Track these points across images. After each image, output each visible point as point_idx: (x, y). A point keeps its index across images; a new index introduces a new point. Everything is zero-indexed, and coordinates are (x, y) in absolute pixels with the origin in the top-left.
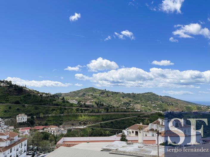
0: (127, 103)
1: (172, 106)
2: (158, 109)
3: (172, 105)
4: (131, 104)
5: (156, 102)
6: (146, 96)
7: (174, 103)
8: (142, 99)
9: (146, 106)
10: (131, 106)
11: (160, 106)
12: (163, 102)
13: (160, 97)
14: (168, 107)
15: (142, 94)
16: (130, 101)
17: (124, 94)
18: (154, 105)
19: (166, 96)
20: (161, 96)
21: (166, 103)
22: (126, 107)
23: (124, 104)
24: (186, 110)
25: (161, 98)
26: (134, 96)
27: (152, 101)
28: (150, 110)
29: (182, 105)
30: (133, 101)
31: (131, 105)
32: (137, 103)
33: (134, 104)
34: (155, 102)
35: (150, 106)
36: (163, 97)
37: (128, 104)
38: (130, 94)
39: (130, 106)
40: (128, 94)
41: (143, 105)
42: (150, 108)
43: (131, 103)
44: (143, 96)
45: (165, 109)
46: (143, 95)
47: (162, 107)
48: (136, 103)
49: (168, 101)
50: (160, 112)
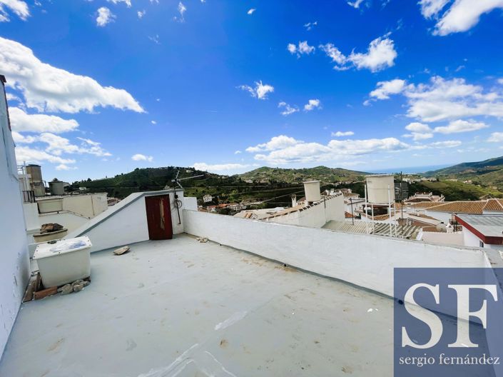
0: (299, 178)
3: (344, 176)
7: (346, 174)
8: (314, 173)
12: (334, 174)
13: (331, 170)
14: (339, 178)
16: (302, 176)
17: (295, 170)
18: (325, 178)
21: (338, 175)
25: (333, 170)
26: (305, 171)
27: (323, 174)
30: (305, 176)
34: (326, 175)
40: (300, 169)
43: (302, 178)
45: (337, 181)
47: (333, 179)
48: (308, 177)
49: (339, 173)
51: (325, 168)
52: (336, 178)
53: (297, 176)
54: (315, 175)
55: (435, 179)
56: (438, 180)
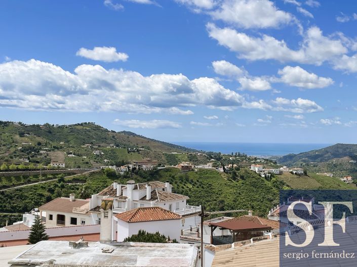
0: (31, 149)
1: (137, 153)
2: (106, 161)
3: (138, 151)
4: (41, 152)
5: (102, 145)
6: (78, 132)
7: (143, 147)
8: (70, 138)
9: (78, 155)
10: (42, 156)
11: (112, 155)
12: (117, 146)
13: (111, 135)
14: (129, 156)
15: (70, 126)
16: (39, 144)
17: (23, 125)
18: (96, 152)
19: (124, 132)
20: (114, 132)
21: (124, 148)
22: (29, 159)
23: (22, 151)
24: (166, 161)
25: (113, 137)
26: (49, 131)
27: (92, 143)
28: (87, 163)
29: (158, 150)
30: (46, 144)
31: (41, 154)
32: (58, 149)
33: (50, 151)
34: (99, 146)
35: (87, 155)
36: (119, 133)
37: (35, 151)
38: (38, 126)
39: (39, 157)
40: (34, 125)
41: (71, 154)
42: (87, 160)
43: (40, 149)
44: (71, 132)
45: (123, 161)
46: (72, 129)
47: (115, 158)
48: (54, 147)
49: (128, 143)
50: (110, 167)
51: (98, 128)
52: (122, 154)
53: (28, 141)
54: (72, 144)
55: (301, 171)
56: (305, 173)
